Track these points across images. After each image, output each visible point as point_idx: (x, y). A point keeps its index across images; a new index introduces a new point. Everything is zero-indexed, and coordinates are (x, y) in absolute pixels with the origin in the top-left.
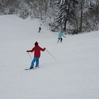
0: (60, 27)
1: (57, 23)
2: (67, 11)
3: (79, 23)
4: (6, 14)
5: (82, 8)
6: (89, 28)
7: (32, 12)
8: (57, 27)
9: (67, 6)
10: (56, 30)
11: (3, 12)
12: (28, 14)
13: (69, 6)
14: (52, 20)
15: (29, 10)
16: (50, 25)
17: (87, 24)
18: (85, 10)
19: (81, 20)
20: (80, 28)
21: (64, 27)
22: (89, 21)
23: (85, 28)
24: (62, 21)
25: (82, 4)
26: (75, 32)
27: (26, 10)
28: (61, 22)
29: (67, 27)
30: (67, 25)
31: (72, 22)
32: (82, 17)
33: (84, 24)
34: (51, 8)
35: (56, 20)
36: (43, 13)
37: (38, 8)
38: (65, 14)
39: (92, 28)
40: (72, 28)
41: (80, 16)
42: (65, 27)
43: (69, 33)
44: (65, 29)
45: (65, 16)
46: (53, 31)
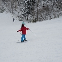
0: (24, 18)
1: (23, 15)
2: (29, 8)
3: (37, 15)
5: (38, 6)
6: (42, 19)
7: (7, 9)
8: (23, 18)
9: (29, 5)
10: (22, 20)
12: (4, 10)
13: (30, 5)
14: (20, 14)
15: (5, 8)
16: (18, 17)
17: (42, 16)
18: (40, 8)
20: (37, 19)
21: (27, 18)
22: (43, 14)
23: (40, 19)
24: (26, 14)
25: (38, 4)
26: (34, 21)
27: (3, 8)
28: (25, 15)
30: (29, 17)
31: (32, 15)
32: (38, 12)
33: (39, 16)
34: (18, 6)
36: (13, 9)
37: (10, 6)
38: (27, 10)
39: (44, 18)
42: (28, 18)
43: (30, 22)
44: (28, 19)
46: (20, 20)
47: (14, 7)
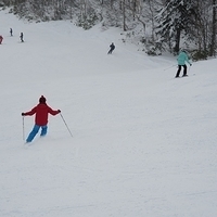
0: (166, 45)
1: (159, 36)
2: (182, 9)
3: (209, 34)
4: (47, 19)
5: (214, 1)
7: (104, 13)
8: (159, 46)
10: (158, 52)
11: (41, 15)
12: (95, 18)
14: (149, 31)
15: (98, 10)
16: (144, 41)
19: (214, 28)
20: (211, 46)
21: (174, 44)
24: (171, 30)
26: (201, 55)
27: (91, 11)
28: (168, 33)
29: (182, 45)
30: (182, 41)
31: (192, 32)
32: (215, 20)
34: (145, 4)
35: (157, 30)
36: (127, 15)
37: (116, 5)
38: (176, 15)
40: (193, 45)
41: (211, 19)
42: (177, 45)
44: (177, 49)
45: (176, 20)
46: (151, 53)
47: (129, 7)
